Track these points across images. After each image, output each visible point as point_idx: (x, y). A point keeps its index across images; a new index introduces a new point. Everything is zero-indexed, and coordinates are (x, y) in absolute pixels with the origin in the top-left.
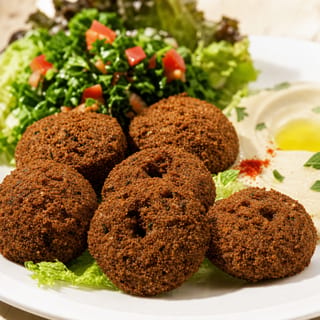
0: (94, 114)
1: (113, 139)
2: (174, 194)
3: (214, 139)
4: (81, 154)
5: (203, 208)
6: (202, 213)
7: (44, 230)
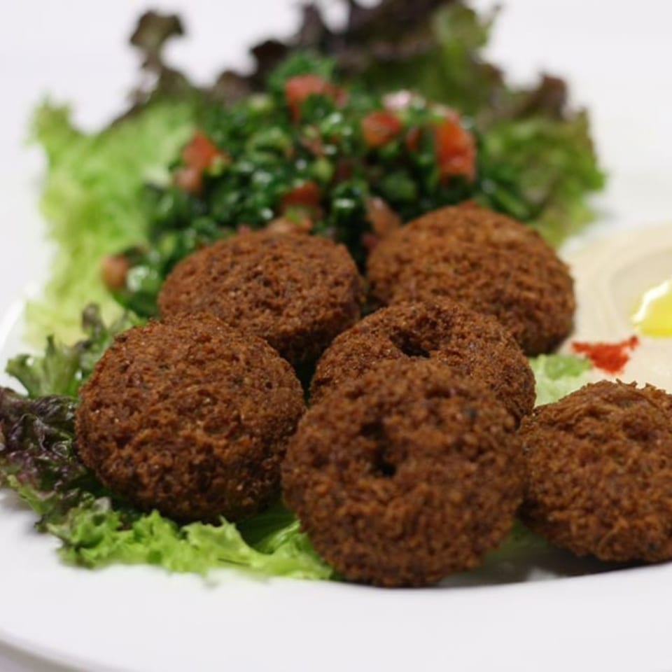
0: (302, 237)
1: (337, 283)
2: (453, 391)
3: (529, 289)
4: (278, 310)
5: (510, 421)
6: (507, 430)
7: (198, 459)
